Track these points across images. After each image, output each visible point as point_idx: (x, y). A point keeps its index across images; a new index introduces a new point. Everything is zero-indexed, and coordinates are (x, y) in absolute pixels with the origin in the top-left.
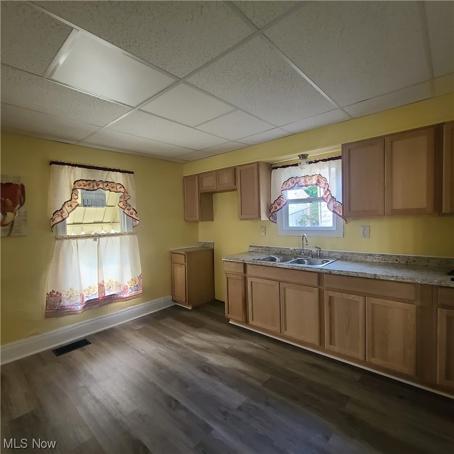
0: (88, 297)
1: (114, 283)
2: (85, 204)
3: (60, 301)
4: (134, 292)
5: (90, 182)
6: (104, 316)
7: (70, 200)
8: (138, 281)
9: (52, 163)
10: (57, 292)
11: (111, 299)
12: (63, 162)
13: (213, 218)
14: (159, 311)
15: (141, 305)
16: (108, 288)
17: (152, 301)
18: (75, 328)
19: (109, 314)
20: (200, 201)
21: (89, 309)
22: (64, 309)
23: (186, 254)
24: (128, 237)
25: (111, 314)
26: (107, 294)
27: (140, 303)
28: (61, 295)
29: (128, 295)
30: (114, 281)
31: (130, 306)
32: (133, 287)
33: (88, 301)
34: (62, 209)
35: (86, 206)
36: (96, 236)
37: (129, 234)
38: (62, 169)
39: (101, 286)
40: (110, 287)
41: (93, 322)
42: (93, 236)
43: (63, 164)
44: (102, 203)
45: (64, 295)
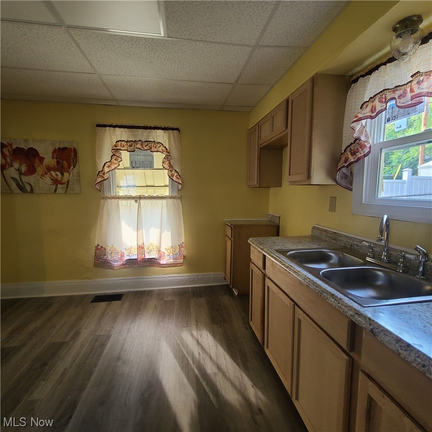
0: (129, 255)
1: (155, 247)
2: (134, 166)
3: (105, 255)
4: (172, 261)
5: (132, 143)
6: (147, 277)
7: (110, 161)
8: (178, 250)
9: (99, 126)
10: (102, 247)
11: (152, 262)
12: (104, 124)
13: (281, 183)
14: (207, 287)
15: (186, 276)
16: (149, 251)
17: (198, 274)
18: (118, 281)
19: (151, 277)
20: (260, 159)
21: (130, 267)
22: (107, 263)
23: (233, 227)
24: (170, 201)
25: (154, 276)
26: (147, 257)
27: (185, 273)
28: (105, 249)
29: (165, 263)
30: (155, 245)
31: (173, 273)
32: (171, 254)
33: (128, 260)
34: (103, 170)
35: (134, 167)
36: (137, 198)
37: (171, 198)
38: (105, 131)
39: (141, 248)
40: (151, 251)
41: (135, 280)
42: (134, 198)
43: (105, 126)
44: (149, 165)
45: (108, 249)
